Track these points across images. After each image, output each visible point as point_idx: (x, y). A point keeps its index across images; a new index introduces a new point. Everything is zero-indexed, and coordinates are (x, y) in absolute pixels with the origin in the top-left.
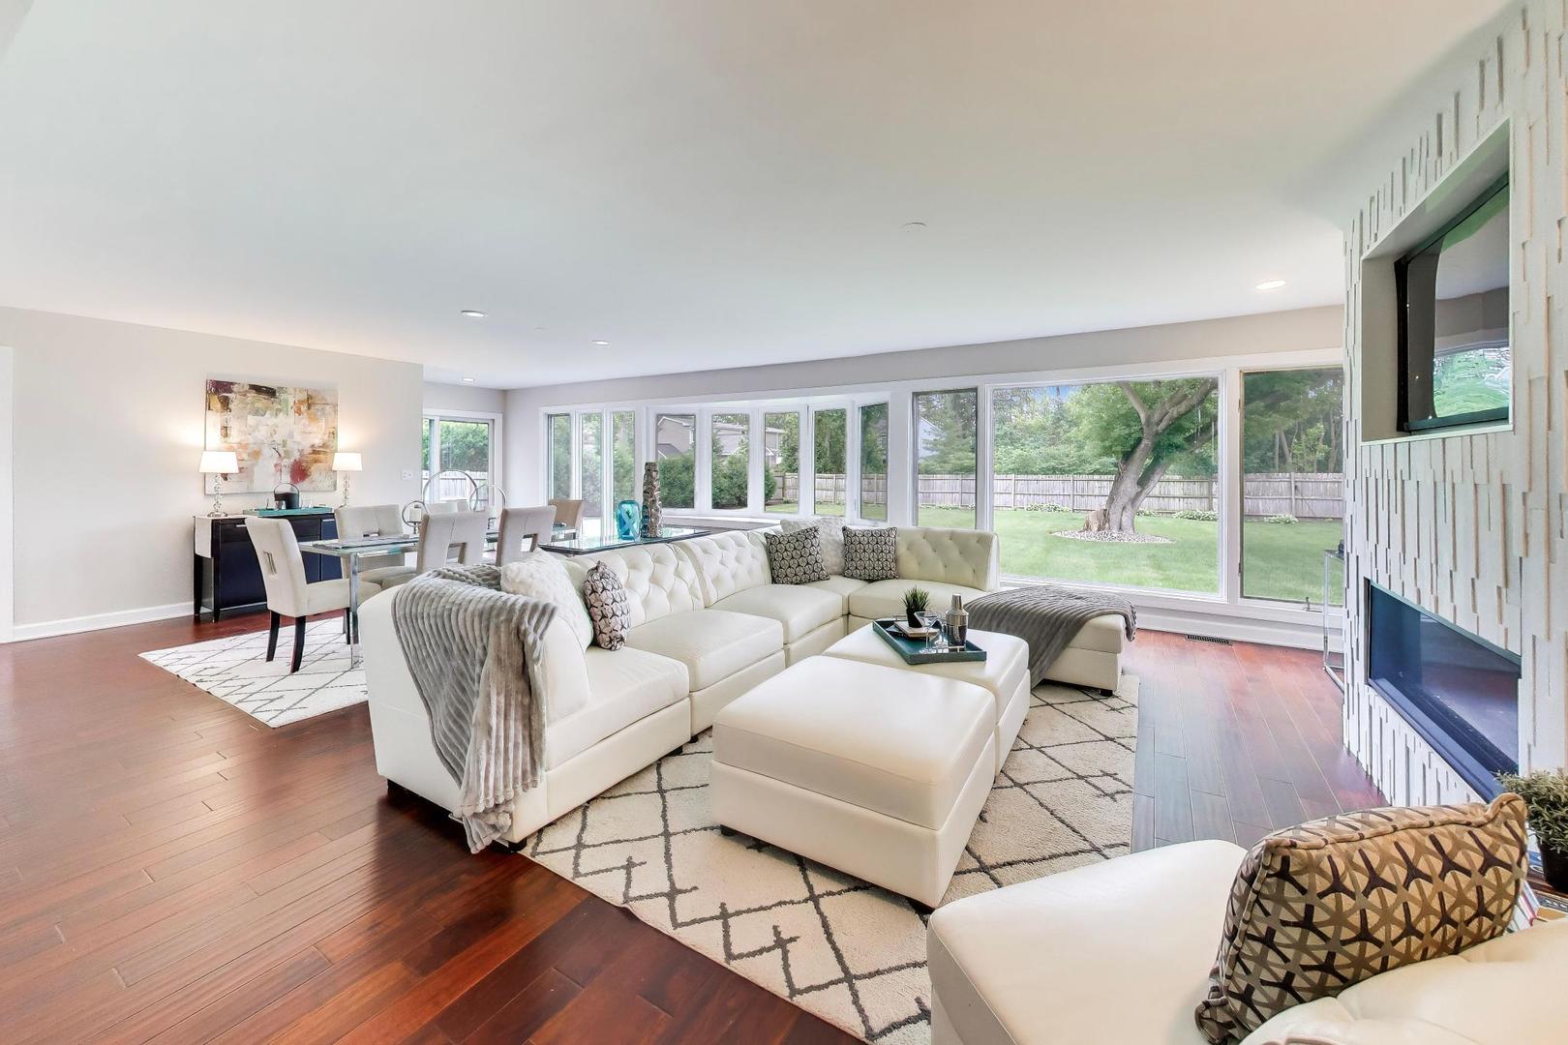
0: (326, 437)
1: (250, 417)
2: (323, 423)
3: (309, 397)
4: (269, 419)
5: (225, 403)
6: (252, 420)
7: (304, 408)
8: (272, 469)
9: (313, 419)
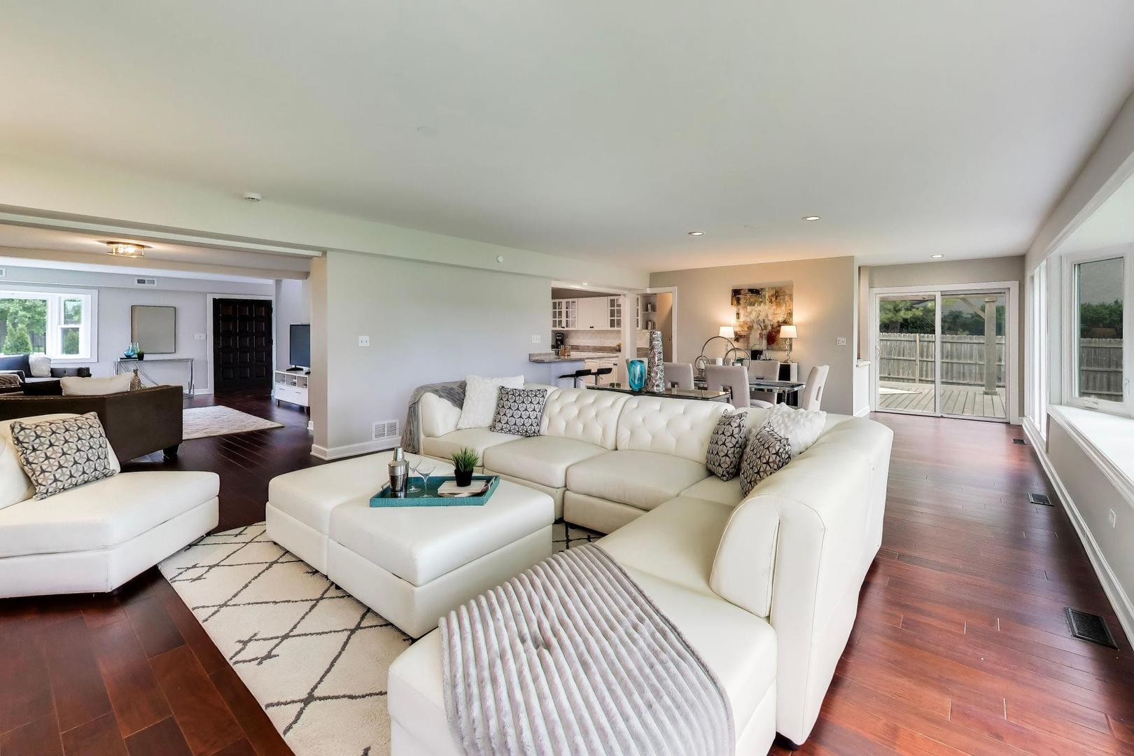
0: (786, 316)
1: (748, 307)
2: (783, 308)
3: (777, 292)
4: (757, 308)
5: (738, 301)
6: (749, 308)
7: (773, 299)
8: (758, 336)
9: (778, 304)
